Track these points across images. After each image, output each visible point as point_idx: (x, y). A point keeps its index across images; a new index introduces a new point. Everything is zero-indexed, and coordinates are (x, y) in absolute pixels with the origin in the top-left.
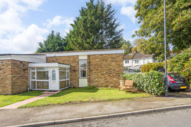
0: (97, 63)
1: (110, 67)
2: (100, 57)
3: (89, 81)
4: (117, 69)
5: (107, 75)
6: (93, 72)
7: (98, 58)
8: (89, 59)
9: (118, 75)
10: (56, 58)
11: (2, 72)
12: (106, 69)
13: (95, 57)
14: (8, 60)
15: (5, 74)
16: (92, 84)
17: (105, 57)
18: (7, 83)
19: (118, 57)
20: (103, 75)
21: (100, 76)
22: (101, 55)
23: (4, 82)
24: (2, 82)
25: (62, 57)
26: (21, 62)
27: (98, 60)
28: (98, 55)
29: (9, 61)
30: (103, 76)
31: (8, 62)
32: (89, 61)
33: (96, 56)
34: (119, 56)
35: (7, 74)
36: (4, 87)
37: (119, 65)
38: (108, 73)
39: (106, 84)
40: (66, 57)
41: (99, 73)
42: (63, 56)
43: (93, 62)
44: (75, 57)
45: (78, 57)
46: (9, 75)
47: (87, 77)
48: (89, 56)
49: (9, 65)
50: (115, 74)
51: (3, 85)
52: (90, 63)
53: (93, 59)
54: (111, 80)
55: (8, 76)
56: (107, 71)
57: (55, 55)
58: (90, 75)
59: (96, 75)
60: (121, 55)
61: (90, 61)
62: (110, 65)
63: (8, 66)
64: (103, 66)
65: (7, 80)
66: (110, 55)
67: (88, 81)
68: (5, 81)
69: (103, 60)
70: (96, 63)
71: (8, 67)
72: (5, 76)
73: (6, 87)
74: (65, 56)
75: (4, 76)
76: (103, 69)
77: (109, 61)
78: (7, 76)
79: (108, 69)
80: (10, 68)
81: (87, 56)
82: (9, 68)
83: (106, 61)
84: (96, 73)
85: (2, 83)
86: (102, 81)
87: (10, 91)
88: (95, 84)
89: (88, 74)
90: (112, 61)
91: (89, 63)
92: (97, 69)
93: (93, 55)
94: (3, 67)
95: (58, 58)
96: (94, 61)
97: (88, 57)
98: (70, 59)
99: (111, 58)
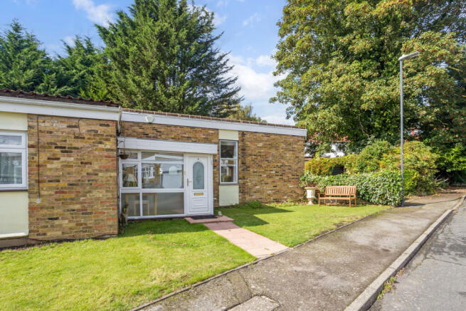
0: (259, 152)
1: (282, 161)
2: (266, 138)
3: (243, 191)
4: (295, 167)
5: (277, 178)
6: (251, 170)
7: (261, 141)
8: (243, 140)
9: (296, 177)
10: (154, 129)
11: (72, 159)
12: (276, 164)
13: (255, 137)
14: (103, 123)
15: (89, 169)
16: (248, 198)
17: (274, 139)
18: (98, 199)
19: (296, 144)
20: (269, 176)
21: (266, 179)
22: (268, 135)
23: (85, 196)
24: (73, 196)
25: (173, 129)
27: (261, 145)
28: (261, 135)
29: (108, 125)
30: (270, 181)
31: (101, 129)
32: (243, 146)
33: (258, 135)
34: (299, 141)
35: (96, 166)
36: (84, 212)
37: (298, 157)
38: (280, 173)
39: (275, 197)
40: (186, 130)
41: (264, 173)
42: (176, 126)
43: (251, 147)
44: (211, 132)
45: (218, 134)
46: (107, 171)
47: (236, 182)
48: (243, 134)
49: (107, 140)
50: (290, 175)
51: (77, 207)
52: (244, 150)
53: (251, 142)
54: (284, 189)
55: (100, 174)
56: (278, 169)
57: (154, 120)
58: (244, 178)
59: (256, 179)
60: (300, 139)
61: (244, 144)
62: (282, 157)
63: (101, 143)
64: (270, 159)
65: (96, 188)
66: (283, 137)
67: (240, 192)
68: (89, 192)
69: (271, 146)
70: (257, 151)
71: (100, 146)
72: (88, 174)
73: (91, 213)
74: (181, 127)
75: (85, 174)
76: (271, 164)
77: (282, 149)
78: (97, 175)
79: (279, 164)
80: (108, 150)
81: (237, 133)
82: (108, 147)
83: (277, 148)
84: (257, 174)
85: (72, 199)
86: (268, 190)
87: (111, 226)
88: (254, 197)
89: (241, 176)
90: (286, 149)
91: (242, 150)
92: (260, 164)
93: (252, 133)
94: (78, 144)
95: (162, 130)
96: (253, 147)
97: (240, 136)
98: (197, 135)
99: (285, 142)
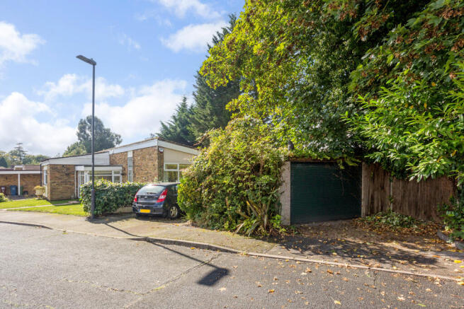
1: (147, 169)
10: (115, 157)
13: (137, 153)
17: (144, 152)
22: (142, 150)
26: (63, 166)
28: (139, 150)
34: (154, 151)
37: (154, 165)
40: (120, 154)
44: (125, 153)
45: (127, 155)
48: (134, 152)
52: (134, 162)
53: (136, 157)
56: (146, 176)
61: (134, 159)
64: (142, 168)
66: (148, 149)
76: (143, 172)
92: (139, 172)
93: (136, 150)
96: (137, 160)
98: (122, 157)
99: (148, 153)
